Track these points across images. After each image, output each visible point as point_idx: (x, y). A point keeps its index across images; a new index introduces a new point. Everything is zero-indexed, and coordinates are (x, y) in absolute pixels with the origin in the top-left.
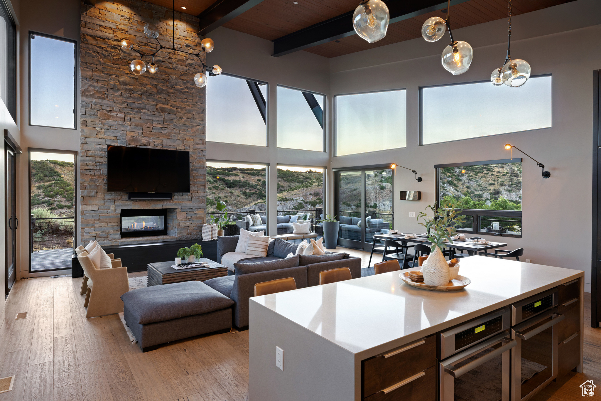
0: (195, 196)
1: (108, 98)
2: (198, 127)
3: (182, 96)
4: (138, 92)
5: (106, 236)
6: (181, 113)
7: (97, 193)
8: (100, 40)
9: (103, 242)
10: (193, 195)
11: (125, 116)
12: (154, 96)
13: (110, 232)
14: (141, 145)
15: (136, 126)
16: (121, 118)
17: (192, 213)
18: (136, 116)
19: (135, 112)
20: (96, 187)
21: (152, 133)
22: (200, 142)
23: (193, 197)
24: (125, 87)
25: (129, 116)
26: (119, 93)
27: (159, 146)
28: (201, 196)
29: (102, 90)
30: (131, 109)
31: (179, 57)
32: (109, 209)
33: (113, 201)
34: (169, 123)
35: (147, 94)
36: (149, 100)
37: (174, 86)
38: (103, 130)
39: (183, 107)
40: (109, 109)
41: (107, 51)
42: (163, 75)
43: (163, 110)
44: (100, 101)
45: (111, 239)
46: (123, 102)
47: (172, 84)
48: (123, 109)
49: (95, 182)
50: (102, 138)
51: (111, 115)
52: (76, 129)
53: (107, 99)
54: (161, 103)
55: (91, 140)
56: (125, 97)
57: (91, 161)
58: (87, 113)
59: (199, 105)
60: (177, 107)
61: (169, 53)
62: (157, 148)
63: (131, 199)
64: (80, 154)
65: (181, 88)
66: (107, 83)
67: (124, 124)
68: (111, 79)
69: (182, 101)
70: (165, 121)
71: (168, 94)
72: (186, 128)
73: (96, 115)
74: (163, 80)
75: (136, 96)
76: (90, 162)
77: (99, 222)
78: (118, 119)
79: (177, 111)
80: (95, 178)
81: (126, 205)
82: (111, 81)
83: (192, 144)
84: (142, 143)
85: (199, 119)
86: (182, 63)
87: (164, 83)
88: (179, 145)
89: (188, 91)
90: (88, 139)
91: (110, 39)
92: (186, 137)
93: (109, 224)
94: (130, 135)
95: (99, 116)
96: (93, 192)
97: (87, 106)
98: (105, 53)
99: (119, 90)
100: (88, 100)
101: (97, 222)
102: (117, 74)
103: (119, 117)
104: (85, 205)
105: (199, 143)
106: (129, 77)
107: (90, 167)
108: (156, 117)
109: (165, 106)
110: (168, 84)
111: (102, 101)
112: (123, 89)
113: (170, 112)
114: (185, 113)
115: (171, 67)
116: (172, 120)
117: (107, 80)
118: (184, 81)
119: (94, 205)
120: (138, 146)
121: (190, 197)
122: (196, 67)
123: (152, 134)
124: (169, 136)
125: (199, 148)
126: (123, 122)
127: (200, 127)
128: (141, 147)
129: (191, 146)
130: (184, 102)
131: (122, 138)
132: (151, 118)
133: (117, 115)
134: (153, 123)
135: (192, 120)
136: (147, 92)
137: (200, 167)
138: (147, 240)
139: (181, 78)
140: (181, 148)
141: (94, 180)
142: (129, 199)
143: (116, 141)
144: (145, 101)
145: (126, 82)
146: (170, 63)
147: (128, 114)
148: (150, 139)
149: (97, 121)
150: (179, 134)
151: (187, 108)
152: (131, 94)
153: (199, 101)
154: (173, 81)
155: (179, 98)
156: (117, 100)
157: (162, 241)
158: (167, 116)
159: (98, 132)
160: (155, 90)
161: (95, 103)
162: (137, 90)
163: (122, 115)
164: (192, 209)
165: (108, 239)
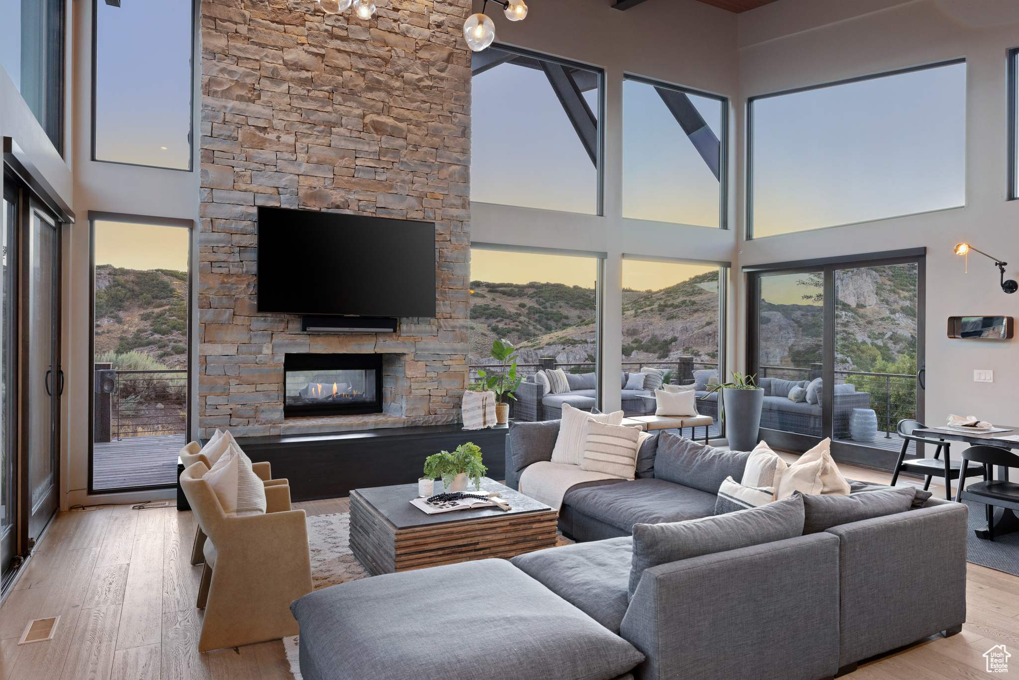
0: (444, 325)
1: (260, 99)
2: (453, 167)
3: (420, 95)
4: (324, 86)
5: (252, 413)
6: (416, 134)
7: (234, 315)
9: (247, 428)
10: (442, 323)
11: (296, 141)
12: (359, 94)
13: (261, 405)
14: (330, 206)
15: (319, 163)
16: (289, 145)
17: (438, 364)
18: (319, 141)
19: (318, 132)
20: (232, 302)
21: (353, 180)
22: (458, 202)
23: (441, 327)
24: (296, 73)
25: (304, 140)
26: (285, 87)
27: (369, 210)
28: (458, 325)
29: (249, 81)
30: (309, 126)
32: (261, 353)
33: (268, 335)
34: (391, 158)
35: (344, 90)
36: (348, 104)
37: (401, 74)
38: (249, 173)
39: (421, 122)
40: (261, 124)
42: (379, 48)
43: (378, 128)
44: (242, 105)
45: (264, 421)
46: (294, 109)
47: (398, 68)
48: (292, 124)
49: (230, 289)
50: (245, 191)
51: (266, 139)
52: (192, 170)
53: (257, 102)
54: (374, 113)
55: (223, 194)
56: (296, 98)
57: (221, 242)
58: (215, 133)
59: (455, 117)
60: (408, 121)
62: (365, 214)
63: (308, 329)
64: (199, 227)
65: (417, 77)
66: (258, 64)
67: (294, 158)
68: (266, 56)
69: (419, 109)
70: (381, 152)
71: (389, 90)
72: (428, 170)
73: (234, 137)
74: (378, 59)
75: (321, 94)
76: (220, 245)
77: (237, 382)
78: (281, 148)
79: (409, 131)
80: (232, 280)
81: (296, 344)
82: (267, 60)
83: (440, 206)
84: (332, 203)
85: (456, 150)
86: (419, 20)
87: (380, 67)
88: (412, 208)
89: (431, 84)
90: (216, 193)
92: (426, 190)
93: (259, 388)
94: (306, 183)
95: (240, 139)
96: (225, 312)
97: (214, 117)
99: (284, 80)
100: (217, 103)
101: (233, 382)
102: (280, 44)
103: (283, 144)
104: (209, 342)
105: (454, 205)
106: (306, 51)
107: (223, 257)
108: (363, 143)
109: (383, 119)
110: (388, 69)
111: (248, 106)
112: (292, 80)
113: (394, 133)
114: (426, 136)
115: (397, 31)
116: (397, 150)
117: (257, 58)
118: (425, 61)
119: (227, 342)
120: (323, 210)
121: (435, 328)
123: (354, 183)
124: (391, 187)
125: (455, 215)
126: (292, 155)
127: (457, 167)
128: (330, 211)
129: (438, 211)
130: (424, 109)
131: (289, 190)
132: (351, 146)
133: (279, 137)
134: (356, 157)
135: (440, 152)
136: (344, 85)
137: (457, 259)
138: (341, 426)
139: (418, 55)
140: (417, 216)
141: (229, 285)
142: (304, 329)
143: (277, 197)
144: (339, 106)
145: (300, 63)
146: (395, 21)
147: (303, 137)
148: (350, 194)
149: (237, 151)
150: (413, 183)
151: (429, 123)
152: (309, 91)
153: (456, 108)
154: (400, 62)
155: (412, 101)
156: (280, 105)
157: (372, 427)
158: (386, 142)
159: (239, 175)
160: (361, 82)
161: (232, 109)
162: (322, 81)
163: (291, 139)
164: (438, 356)
165: (257, 421)
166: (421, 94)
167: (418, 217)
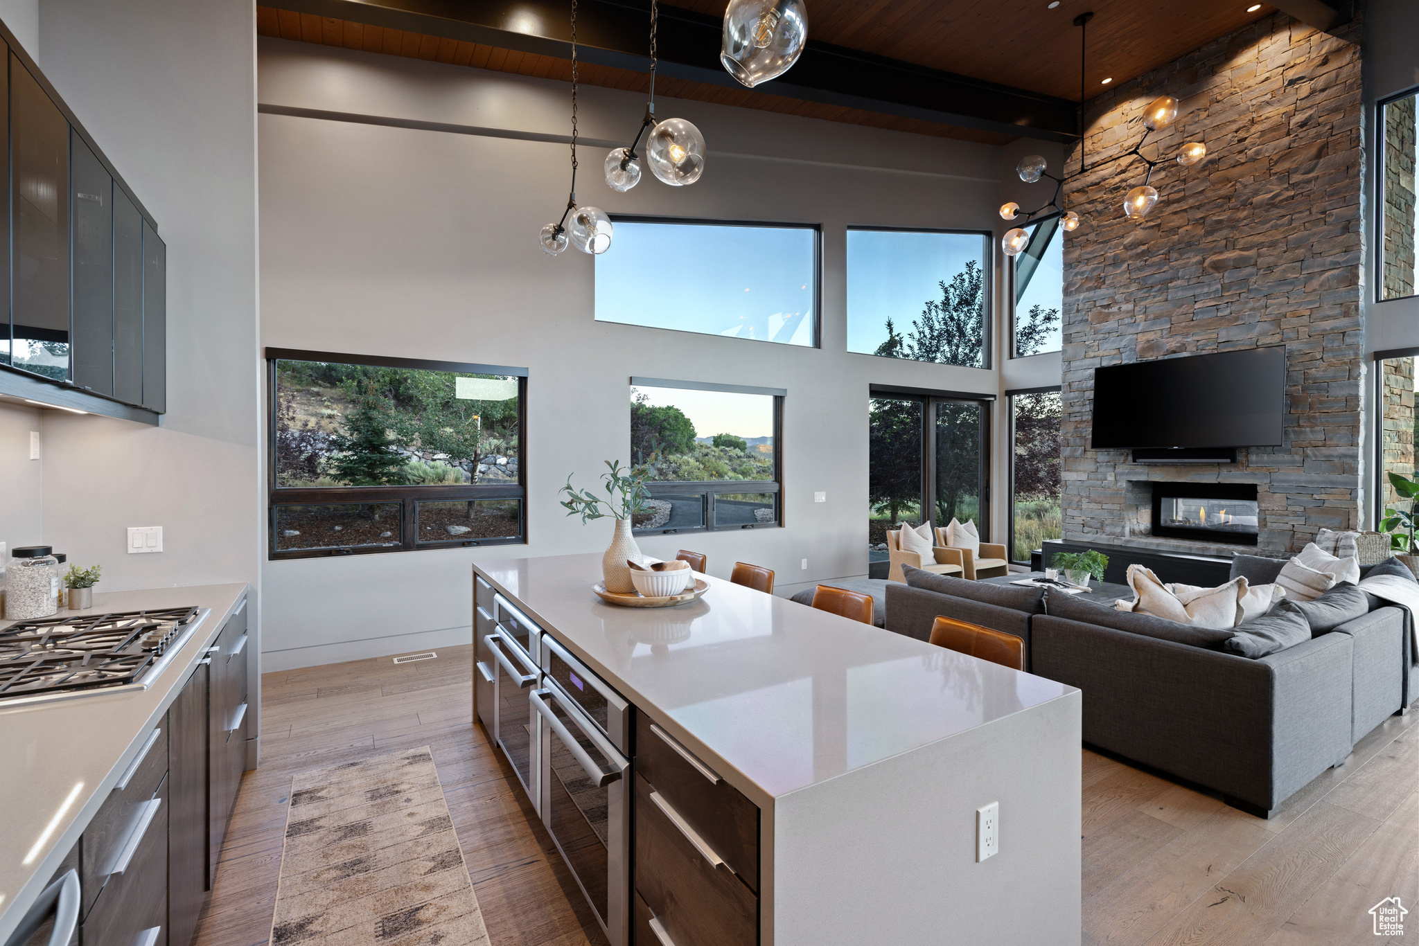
0: (1314, 454)
1: (1104, 284)
2: (1328, 274)
3: (1276, 212)
4: (1159, 250)
5: (1099, 525)
6: (1270, 255)
7: (1085, 451)
8: (1092, 190)
9: (1095, 536)
10: (1309, 452)
11: (1135, 306)
12: (1197, 243)
13: (1106, 520)
14: (1166, 353)
15: (1156, 318)
16: (1128, 312)
17: (1306, 498)
18: (1157, 299)
19: (1155, 292)
20: (1083, 442)
21: (1192, 323)
23: (1307, 456)
24: (1134, 251)
25: (1142, 303)
26: (1125, 266)
27: (1207, 348)
29: (1095, 274)
30: (1146, 290)
31: (1265, 126)
32: (1106, 480)
33: (1111, 466)
34: (1237, 290)
35: (1180, 246)
36: (1186, 256)
37: (1250, 201)
38: (1096, 343)
39: (1277, 240)
40: (1105, 303)
41: (1103, 202)
42: (1219, 189)
43: (1217, 267)
44: (1091, 294)
45: (1108, 533)
46: (1132, 281)
47: (1244, 197)
48: (1132, 293)
49: (1081, 432)
50: (1094, 357)
51: (1110, 313)
53: (1103, 286)
54: (1215, 253)
55: (1078, 363)
56: (1135, 271)
57: (1076, 398)
58: (1071, 321)
59: (1331, 215)
60: (1260, 245)
61: (1236, 132)
62: (1204, 352)
63: (1137, 461)
64: (1065, 391)
65: (1270, 195)
66: (1103, 257)
67: (1133, 321)
68: (1110, 248)
69: (1275, 227)
70: (1224, 288)
71: (1233, 224)
72: (1289, 288)
73: (1086, 319)
74: (1218, 201)
75: (1156, 259)
76: (1077, 401)
77: (1087, 500)
78: (1122, 316)
79: (1260, 255)
80: (1081, 425)
81: (1136, 473)
82: (1110, 251)
83: (1305, 323)
84: (1167, 350)
85: (1332, 253)
86: (1274, 133)
87: (1221, 207)
88: (1264, 334)
89: (1293, 193)
90: (1073, 364)
91: (1108, 177)
92: (1283, 310)
93: (1105, 506)
94: (1144, 338)
95: (1089, 320)
96: (1079, 449)
97: (1070, 310)
98: (1100, 207)
99: (1124, 261)
100: (1072, 299)
101: (1084, 501)
102: (1121, 234)
103: (1124, 312)
104: (1068, 470)
105: (1329, 316)
106: (1143, 229)
107: (1076, 409)
108: (1202, 287)
109: (1226, 255)
110: (1232, 204)
111: (1095, 293)
112: (1130, 258)
113: (1238, 264)
114: (1285, 252)
115: (1243, 161)
116: (1245, 280)
117: (1102, 253)
118: (1281, 174)
119: (1080, 471)
120: (1160, 358)
121: (1298, 458)
122: (1321, 120)
123: (1192, 326)
124: (1237, 319)
125: (1328, 328)
126: (1132, 319)
127: (1335, 272)
128: (1166, 357)
129: (1303, 329)
130: (1282, 225)
131: (1129, 349)
132: (1189, 293)
134: (1196, 302)
135: (1306, 263)
136: (1179, 242)
137: (1334, 377)
139: (1272, 171)
140: (1270, 340)
141: (1081, 429)
142: (1134, 461)
143: (1119, 356)
144: (1175, 262)
145: (1137, 241)
146: (1240, 152)
147: (1142, 300)
148: (1187, 338)
149: (1087, 329)
150: (1266, 307)
151: (1289, 237)
152: (1146, 261)
153: (1331, 205)
154: (1247, 191)
155: (1263, 223)
156: (1121, 282)
157: (1214, 553)
158: (1228, 277)
159: (1089, 347)
160: (1200, 231)
161: (1083, 299)
162: (1158, 247)
163: (1130, 306)
164: (1301, 489)
165: (1104, 532)
166: (1278, 211)
167: (1272, 341)
